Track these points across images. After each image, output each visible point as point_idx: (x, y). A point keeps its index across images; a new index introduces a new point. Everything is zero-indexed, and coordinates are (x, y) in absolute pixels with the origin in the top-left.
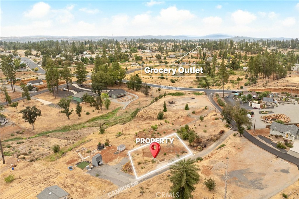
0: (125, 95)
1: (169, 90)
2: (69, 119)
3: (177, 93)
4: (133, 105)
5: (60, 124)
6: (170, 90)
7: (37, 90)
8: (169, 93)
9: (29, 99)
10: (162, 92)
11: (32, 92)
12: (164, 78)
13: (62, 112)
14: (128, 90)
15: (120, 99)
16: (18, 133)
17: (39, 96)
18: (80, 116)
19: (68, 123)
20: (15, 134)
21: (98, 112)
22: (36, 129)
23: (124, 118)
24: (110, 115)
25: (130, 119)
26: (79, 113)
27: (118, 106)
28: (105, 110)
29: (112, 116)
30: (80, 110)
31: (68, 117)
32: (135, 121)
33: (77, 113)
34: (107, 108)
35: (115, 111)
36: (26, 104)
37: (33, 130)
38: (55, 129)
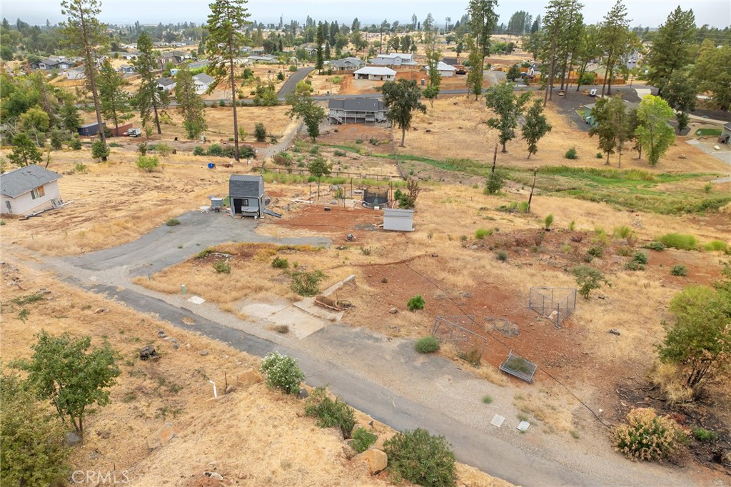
2: (505, 151)
7: (526, 82)
9: (476, 91)
13: (490, 122)
18: (533, 149)
20: (367, 142)
21: (607, 163)
22: (408, 148)
23: (663, 201)
24: (629, 179)
25: (680, 210)
26: (533, 141)
27: (713, 168)
28: (643, 165)
29: (635, 183)
30: (536, 129)
31: (503, 143)
32: (694, 221)
33: (526, 135)
34: (653, 160)
35: (666, 177)
36: (465, 102)
37: (402, 146)
38: (439, 159)
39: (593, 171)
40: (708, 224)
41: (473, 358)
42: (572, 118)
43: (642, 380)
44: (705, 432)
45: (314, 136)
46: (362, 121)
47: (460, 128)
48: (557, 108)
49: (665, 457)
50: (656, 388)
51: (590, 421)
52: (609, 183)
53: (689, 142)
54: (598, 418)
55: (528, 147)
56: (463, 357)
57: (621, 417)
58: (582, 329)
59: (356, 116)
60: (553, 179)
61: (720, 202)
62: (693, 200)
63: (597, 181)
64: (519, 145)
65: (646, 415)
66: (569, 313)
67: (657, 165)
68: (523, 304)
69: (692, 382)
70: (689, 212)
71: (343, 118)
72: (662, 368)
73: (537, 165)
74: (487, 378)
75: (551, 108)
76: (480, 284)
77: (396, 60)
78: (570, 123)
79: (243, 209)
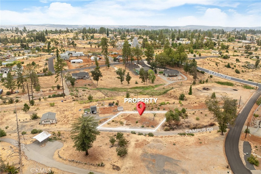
0: (177, 76)
1: (220, 79)
2: (122, 84)
3: (227, 82)
4: (175, 84)
5: (114, 86)
6: (223, 78)
7: (119, 61)
8: (219, 81)
9: (109, 66)
10: (213, 79)
11: (115, 62)
12: (231, 68)
13: (118, 77)
14: (184, 72)
15: (171, 78)
16: (89, 85)
17: (117, 66)
18: (129, 83)
19: (120, 86)
20: (87, 85)
21: (144, 84)
22: (99, 86)
23: (157, 92)
24: (150, 88)
25: (160, 94)
26: (128, 81)
27: (164, 82)
28: (151, 83)
29: (151, 89)
30: (129, 79)
31: (121, 82)
32: (163, 96)
33: (127, 80)
34: (153, 82)
35: (156, 86)
36: (106, 69)
37: (97, 85)
38: (108, 88)
39: (142, 87)
40: (166, 96)
41: (148, 127)
42: (133, 72)
43: (164, 125)
44: (171, 128)
45: (73, 85)
46: (82, 78)
47: (109, 78)
48: (129, 69)
49: (168, 130)
50: (166, 125)
51: (161, 129)
52: (146, 89)
53: (158, 75)
54: (162, 129)
55: (128, 82)
56: (147, 127)
57: (164, 128)
58: (156, 120)
59: (80, 77)
60: (136, 90)
61: (166, 91)
62: (162, 91)
63: (144, 89)
64: (125, 82)
65: (166, 127)
66: (154, 119)
67: (154, 83)
68: (148, 119)
69: (169, 123)
70: (162, 94)
71: (77, 78)
72: (166, 123)
73: (131, 87)
74: (150, 128)
75: (127, 69)
76: (141, 117)
77: (78, 54)
78: (133, 73)
79: (94, 112)
